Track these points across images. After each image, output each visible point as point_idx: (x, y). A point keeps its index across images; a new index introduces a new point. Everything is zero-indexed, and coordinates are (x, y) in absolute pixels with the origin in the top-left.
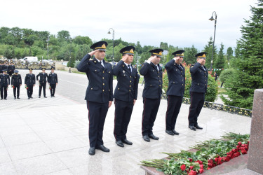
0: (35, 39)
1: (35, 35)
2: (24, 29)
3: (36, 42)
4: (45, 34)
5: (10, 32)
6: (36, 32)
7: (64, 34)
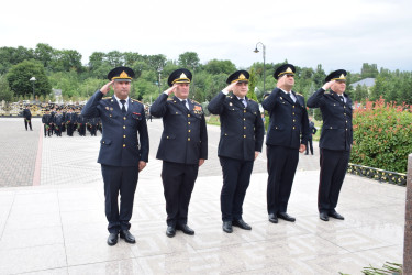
0: (143, 68)
1: (143, 62)
2: (126, 54)
3: (145, 74)
4: (159, 59)
5: (106, 58)
6: (145, 58)
7: (190, 57)
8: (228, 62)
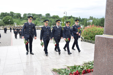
1: (36, 16)
3: (37, 19)
4: (40, 15)
5: (27, 15)
7: (48, 15)
8: (58, 16)
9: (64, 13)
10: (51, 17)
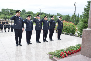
0: (14, 12)
2: (10, 9)
5: (5, 10)
7: (24, 11)
8: (32, 12)
9: (39, 10)
10: (27, 13)
